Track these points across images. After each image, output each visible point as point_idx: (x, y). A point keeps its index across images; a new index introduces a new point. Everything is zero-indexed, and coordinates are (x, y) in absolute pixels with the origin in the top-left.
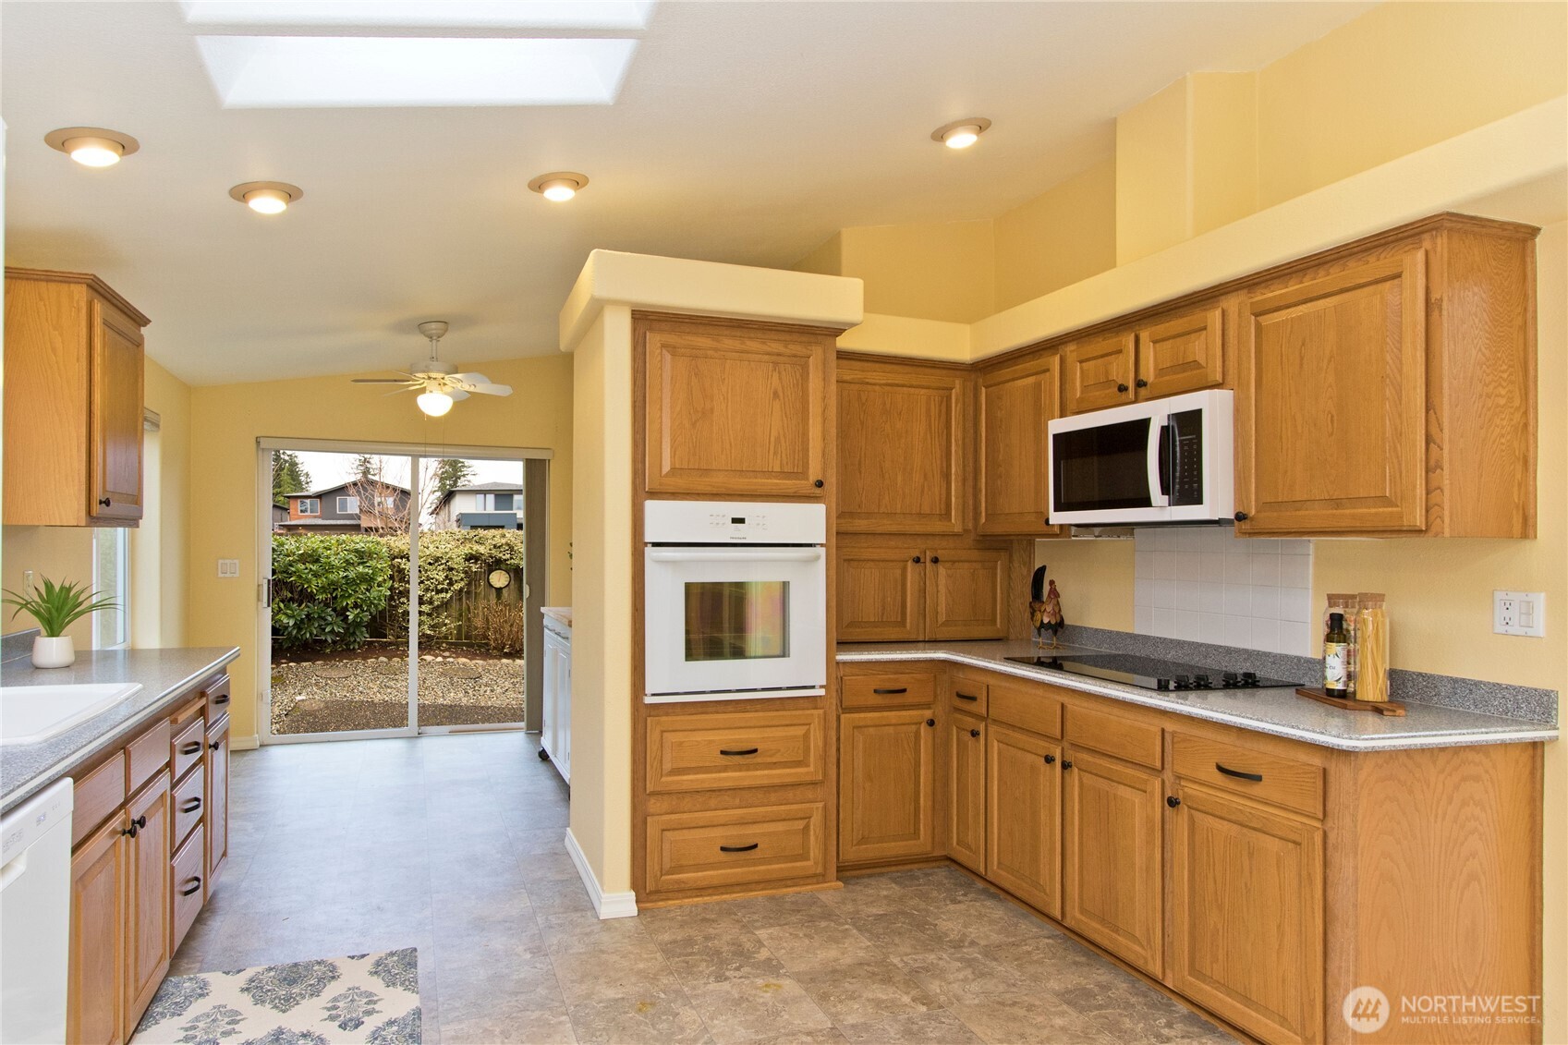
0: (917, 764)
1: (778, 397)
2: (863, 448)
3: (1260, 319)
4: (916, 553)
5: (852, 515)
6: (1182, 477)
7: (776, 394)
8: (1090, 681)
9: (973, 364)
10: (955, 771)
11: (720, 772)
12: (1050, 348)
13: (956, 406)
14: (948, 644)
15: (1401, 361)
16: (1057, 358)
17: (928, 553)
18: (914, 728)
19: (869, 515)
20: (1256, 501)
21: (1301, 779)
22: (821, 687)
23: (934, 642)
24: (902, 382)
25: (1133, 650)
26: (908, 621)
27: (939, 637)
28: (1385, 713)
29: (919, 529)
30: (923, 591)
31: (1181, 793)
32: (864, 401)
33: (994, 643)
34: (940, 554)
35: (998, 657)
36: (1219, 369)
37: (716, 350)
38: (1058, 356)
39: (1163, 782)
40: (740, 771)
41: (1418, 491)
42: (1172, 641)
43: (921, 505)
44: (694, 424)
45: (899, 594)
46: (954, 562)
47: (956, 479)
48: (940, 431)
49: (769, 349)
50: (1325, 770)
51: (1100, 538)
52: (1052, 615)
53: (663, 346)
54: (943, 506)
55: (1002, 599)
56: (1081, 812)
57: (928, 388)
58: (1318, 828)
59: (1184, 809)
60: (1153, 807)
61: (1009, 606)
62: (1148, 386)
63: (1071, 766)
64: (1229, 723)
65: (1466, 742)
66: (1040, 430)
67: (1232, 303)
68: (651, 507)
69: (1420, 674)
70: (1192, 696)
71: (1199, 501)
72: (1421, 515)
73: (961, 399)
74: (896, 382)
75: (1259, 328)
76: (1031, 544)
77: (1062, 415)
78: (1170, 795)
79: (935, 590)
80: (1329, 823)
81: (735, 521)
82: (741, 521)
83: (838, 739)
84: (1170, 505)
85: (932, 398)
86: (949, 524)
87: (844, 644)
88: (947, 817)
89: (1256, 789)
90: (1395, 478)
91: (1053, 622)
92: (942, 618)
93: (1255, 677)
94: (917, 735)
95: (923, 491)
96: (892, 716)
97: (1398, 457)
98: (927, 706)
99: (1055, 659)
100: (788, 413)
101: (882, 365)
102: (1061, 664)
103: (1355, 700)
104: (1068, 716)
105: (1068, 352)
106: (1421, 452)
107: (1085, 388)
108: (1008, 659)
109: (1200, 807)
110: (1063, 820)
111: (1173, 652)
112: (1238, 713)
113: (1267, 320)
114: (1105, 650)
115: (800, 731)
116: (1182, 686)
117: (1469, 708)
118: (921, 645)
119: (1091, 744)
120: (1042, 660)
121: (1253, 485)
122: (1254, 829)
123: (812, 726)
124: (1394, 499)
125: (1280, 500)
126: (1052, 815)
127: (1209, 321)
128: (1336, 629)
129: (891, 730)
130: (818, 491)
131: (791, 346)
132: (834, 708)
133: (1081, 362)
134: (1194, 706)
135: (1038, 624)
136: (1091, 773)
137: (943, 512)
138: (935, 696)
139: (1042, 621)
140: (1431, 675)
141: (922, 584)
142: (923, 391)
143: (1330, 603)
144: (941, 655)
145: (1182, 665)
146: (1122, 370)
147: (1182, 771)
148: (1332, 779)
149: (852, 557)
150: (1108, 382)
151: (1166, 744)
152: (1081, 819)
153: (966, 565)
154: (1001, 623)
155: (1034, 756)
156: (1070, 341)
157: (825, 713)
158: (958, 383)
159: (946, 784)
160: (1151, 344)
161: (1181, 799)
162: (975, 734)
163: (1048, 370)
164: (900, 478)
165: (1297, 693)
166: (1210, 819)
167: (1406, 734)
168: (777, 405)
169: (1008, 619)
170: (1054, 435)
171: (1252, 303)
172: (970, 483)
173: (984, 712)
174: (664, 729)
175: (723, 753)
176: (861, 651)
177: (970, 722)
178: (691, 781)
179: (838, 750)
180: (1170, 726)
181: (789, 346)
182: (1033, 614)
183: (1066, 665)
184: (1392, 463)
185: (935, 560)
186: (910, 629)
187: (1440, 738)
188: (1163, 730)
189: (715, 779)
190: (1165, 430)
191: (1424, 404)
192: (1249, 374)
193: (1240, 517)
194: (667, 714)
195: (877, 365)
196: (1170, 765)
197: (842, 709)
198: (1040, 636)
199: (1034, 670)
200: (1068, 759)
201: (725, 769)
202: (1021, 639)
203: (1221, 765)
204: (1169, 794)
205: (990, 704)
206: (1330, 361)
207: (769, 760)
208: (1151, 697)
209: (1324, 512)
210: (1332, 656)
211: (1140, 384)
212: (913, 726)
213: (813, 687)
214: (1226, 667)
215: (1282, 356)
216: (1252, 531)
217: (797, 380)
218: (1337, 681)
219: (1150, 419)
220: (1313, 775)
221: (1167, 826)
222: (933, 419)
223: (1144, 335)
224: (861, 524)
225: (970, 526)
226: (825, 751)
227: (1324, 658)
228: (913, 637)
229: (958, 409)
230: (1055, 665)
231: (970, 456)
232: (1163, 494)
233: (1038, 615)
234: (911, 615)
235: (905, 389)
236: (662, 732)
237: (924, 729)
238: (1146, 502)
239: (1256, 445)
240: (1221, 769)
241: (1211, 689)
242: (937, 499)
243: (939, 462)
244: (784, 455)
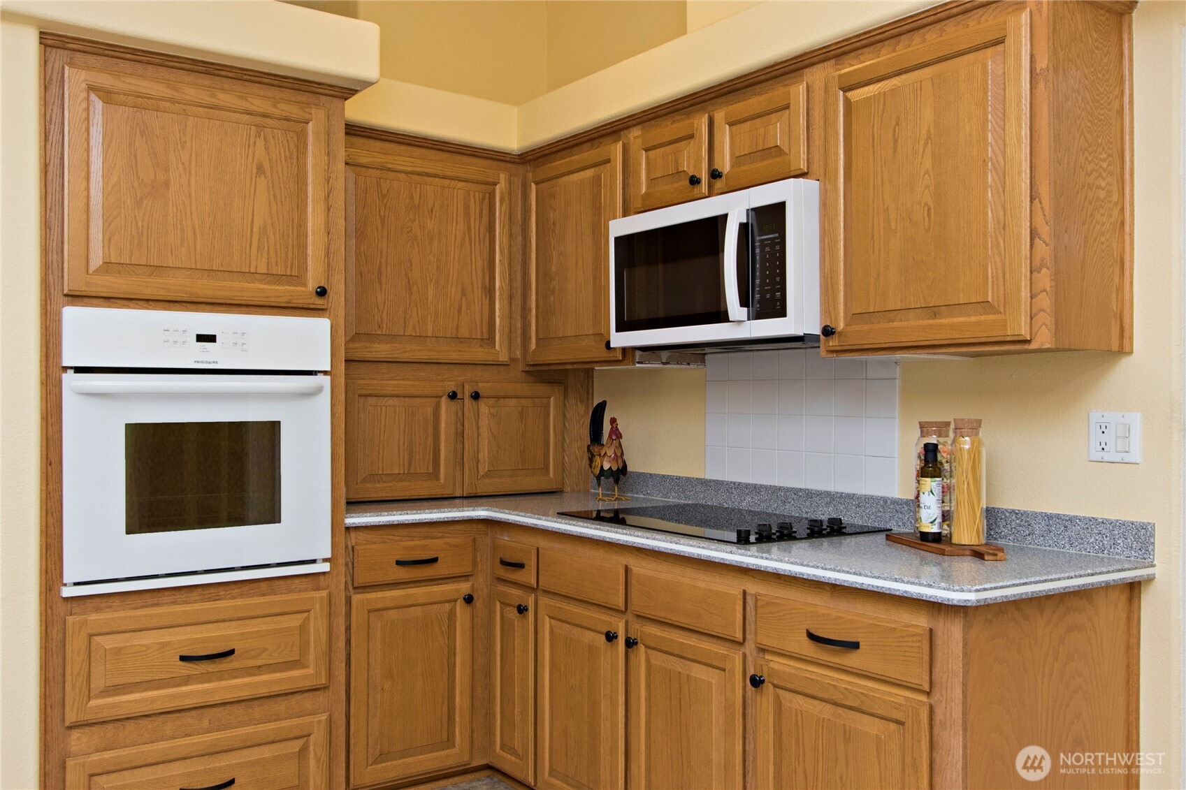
0: (452, 653)
1: (264, 173)
2: (384, 253)
3: (849, 94)
4: (451, 387)
5: (370, 337)
6: (763, 284)
7: (260, 169)
8: (659, 536)
9: (521, 155)
10: (498, 658)
11: (178, 686)
12: (609, 134)
13: (501, 206)
14: (491, 500)
15: (1004, 141)
16: (619, 146)
17: (467, 387)
18: (447, 606)
19: (391, 338)
20: (845, 313)
21: (905, 644)
22: (325, 560)
23: (474, 498)
24: (433, 171)
25: (704, 498)
26: (442, 470)
27: (481, 491)
28: (986, 557)
29: (454, 356)
30: (460, 435)
31: (765, 669)
32: (385, 192)
33: (546, 497)
34: (482, 388)
35: (551, 512)
36: (803, 156)
37: (173, 101)
38: (621, 142)
39: (745, 656)
40: (209, 681)
41: (1023, 294)
42: (747, 485)
43: (457, 327)
44: (139, 202)
45: (431, 438)
46: (499, 398)
47: (501, 295)
48: (481, 235)
49: (251, 108)
50: (931, 630)
51: (669, 366)
52: (614, 459)
53: (91, 88)
54: (485, 329)
55: (556, 444)
56: (649, 699)
57: (466, 181)
58: (924, 703)
59: (768, 687)
60: (733, 688)
61: (564, 451)
62: (724, 178)
63: (636, 643)
64: (822, 580)
65: (1074, 587)
66: (599, 231)
67: (818, 75)
68: (71, 314)
69: (1013, 511)
70: (775, 548)
71: (782, 313)
72: (1026, 323)
73: (506, 199)
74: (427, 170)
75: (848, 103)
76: (589, 374)
77: (625, 214)
78: (752, 673)
79: (476, 434)
80: (936, 696)
81: (201, 338)
82: (211, 339)
83: (348, 628)
84: (749, 319)
85: (472, 193)
86: (491, 351)
87: (354, 504)
88: (489, 716)
89: (852, 660)
90: (997, 279)
91: (614, 469)
92: (484, 468)
93: (841, 523)
94: (452, 615)
95: (460, 310)
96: (419, 593)
97: (1000, 254)
98: (465, 577)
99: (616, 512)
100: (279, 196)
101: (410, 148)
102: (623, 519)
103: (951, 544)
104: (633, 582)
105: (632, 139)
106: (1025, 248)
107: (651, 181)
108: (562, 514)
109: (789, 686)
110: (627, 710)
111: (748, 499)
112: (832, 566)
113: (855, 95)
114: (673, 500)
115: (294, 621)
116: (765, 537)
117: (1064, 547)
118: (458, 501)
119: (661, 614)
120: (602, 514)
121: (842, 294)
122: (851, 708)
123: (312, 612)
124: (996, 305)
125: (871, 310)
126: (614, 704)
127: (792, 96)
128: (931, 463)
129: (418, 611)
130: (319, 302)
131: (282, 106)
132: (343, 587)
133: (647, 150)
134: (781, 561)
135: (597, 471)
136: (660, 651)
137: (485, 336)
138: (475, 563)
139: (602, 467)
140: (1025, 512)
141: (459, 425)
142: (461, 184)
143: (922, 432)
144: (481, 513)
145: (758, 513)
146: (693, 160)
147: (767, 642)
148: (939, 641)
149: (370, 392)
150: (679, 173)
151: (748, 608)
152: (649, 708)
153: (514, 401)
154: (554, 472)
155: (592, 633)
156: (634, 125)
157: (330, 596)
158: (503, 178)
159: (489, 674)
160: (727, 127)
161: (765, 677)
162: (522, 610)
163: (608, 161)
164: (431, 293)
165: (887, 539)
166: (799, 698)
167: (1017, 582)
168: (262, 182)
169: (562, 467)
170: (616, 239)
171: (840, 76)
172: (518, 301)
173: (533, 582)
174: (94, 631)
175: (183, 658)
176: (379, 512)
177: (516, 594)
178: (136, 701)
179: (348, 642)
180: (753, 587)
181: (279, 106)
182: (591, 460)
183: (630, 519)
184: (995, 262)
185: (476, 396)
186: (444, 482)
187: (1050, 583)
188: (744, 593)
189: (172, 696)
190: (743, 228)
191: (1029, 191)
192: (837, 161)
193: (828, 332)
194: (98, 610)
195: (403, 148)
196: (753, 635)
197: (354, 588)
198: (599, 484)
199: (593, 526)
200: (632, 635)
201: (187, 680)
202: (579, 491)
203: (812, 631)
204: (751, 671)
205: (540, 572)
206: (926, 144)
207: (251, 663)
208: (731, 552)
209: (921, 322)
210: (926, 493)
211: (715, 175)
212: (447, 605)
213: (314, 561)
214: (807, 513)
215: (873, 140)
216: (839, 348)
217: (291, 154)
218: (932, 523)
219: (725, 216)
220: (918, 638)
221: (749, 711)
222: (472, 220)
223: (720, 116)
224: (381, 350)
225: (518, 354)
226: (330, 645)
227: (917, 497)
228: (447, 492)
229: (503, 209)
230: (617, 519)
231: (518, 268)
232: (741, 306)
233: (598, 459)
234: (446, 465)
235: (437, 180)
236: (91, 636)
237: (460, 606)
238: (720, 316)
239: (845, 246)
240: (812, 636)
241: (795, 539)
242: (478, 319)
243: (480, 274)
244: (272, 253)
